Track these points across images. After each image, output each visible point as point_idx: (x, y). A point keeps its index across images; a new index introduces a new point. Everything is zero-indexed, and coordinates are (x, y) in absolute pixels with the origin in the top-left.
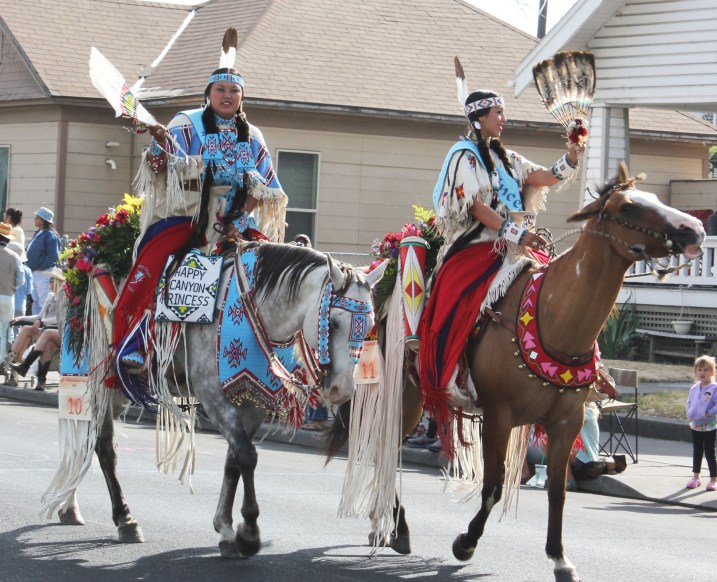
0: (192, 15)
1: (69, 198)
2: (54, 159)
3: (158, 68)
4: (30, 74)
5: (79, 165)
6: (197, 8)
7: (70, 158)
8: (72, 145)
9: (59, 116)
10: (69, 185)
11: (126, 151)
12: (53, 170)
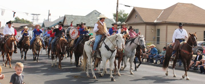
0: (163, 11)
1: (147, 36)
2: (145, 31)
3: (159, 18)
4: (141, 19)
5: (148, 31)
6: (164, 10)
7: (147, 30)
8: (147, 29)
9: (145, 25)
10: (147, 34)
11: (154, 29)
12: (145, 32)
